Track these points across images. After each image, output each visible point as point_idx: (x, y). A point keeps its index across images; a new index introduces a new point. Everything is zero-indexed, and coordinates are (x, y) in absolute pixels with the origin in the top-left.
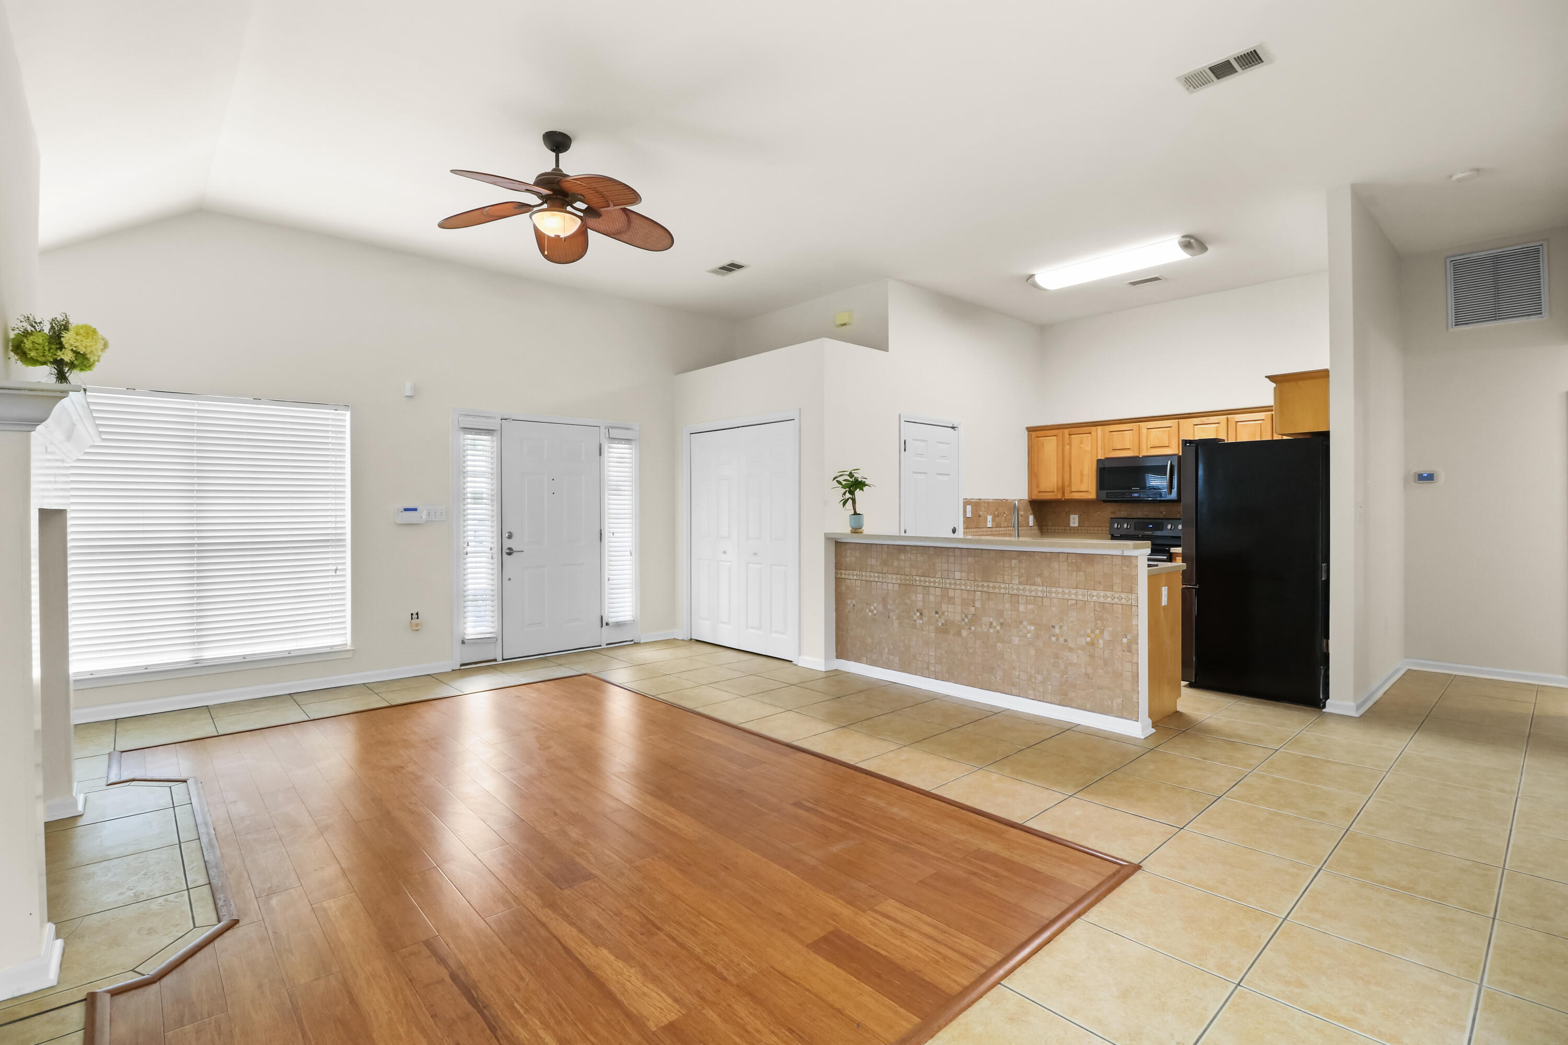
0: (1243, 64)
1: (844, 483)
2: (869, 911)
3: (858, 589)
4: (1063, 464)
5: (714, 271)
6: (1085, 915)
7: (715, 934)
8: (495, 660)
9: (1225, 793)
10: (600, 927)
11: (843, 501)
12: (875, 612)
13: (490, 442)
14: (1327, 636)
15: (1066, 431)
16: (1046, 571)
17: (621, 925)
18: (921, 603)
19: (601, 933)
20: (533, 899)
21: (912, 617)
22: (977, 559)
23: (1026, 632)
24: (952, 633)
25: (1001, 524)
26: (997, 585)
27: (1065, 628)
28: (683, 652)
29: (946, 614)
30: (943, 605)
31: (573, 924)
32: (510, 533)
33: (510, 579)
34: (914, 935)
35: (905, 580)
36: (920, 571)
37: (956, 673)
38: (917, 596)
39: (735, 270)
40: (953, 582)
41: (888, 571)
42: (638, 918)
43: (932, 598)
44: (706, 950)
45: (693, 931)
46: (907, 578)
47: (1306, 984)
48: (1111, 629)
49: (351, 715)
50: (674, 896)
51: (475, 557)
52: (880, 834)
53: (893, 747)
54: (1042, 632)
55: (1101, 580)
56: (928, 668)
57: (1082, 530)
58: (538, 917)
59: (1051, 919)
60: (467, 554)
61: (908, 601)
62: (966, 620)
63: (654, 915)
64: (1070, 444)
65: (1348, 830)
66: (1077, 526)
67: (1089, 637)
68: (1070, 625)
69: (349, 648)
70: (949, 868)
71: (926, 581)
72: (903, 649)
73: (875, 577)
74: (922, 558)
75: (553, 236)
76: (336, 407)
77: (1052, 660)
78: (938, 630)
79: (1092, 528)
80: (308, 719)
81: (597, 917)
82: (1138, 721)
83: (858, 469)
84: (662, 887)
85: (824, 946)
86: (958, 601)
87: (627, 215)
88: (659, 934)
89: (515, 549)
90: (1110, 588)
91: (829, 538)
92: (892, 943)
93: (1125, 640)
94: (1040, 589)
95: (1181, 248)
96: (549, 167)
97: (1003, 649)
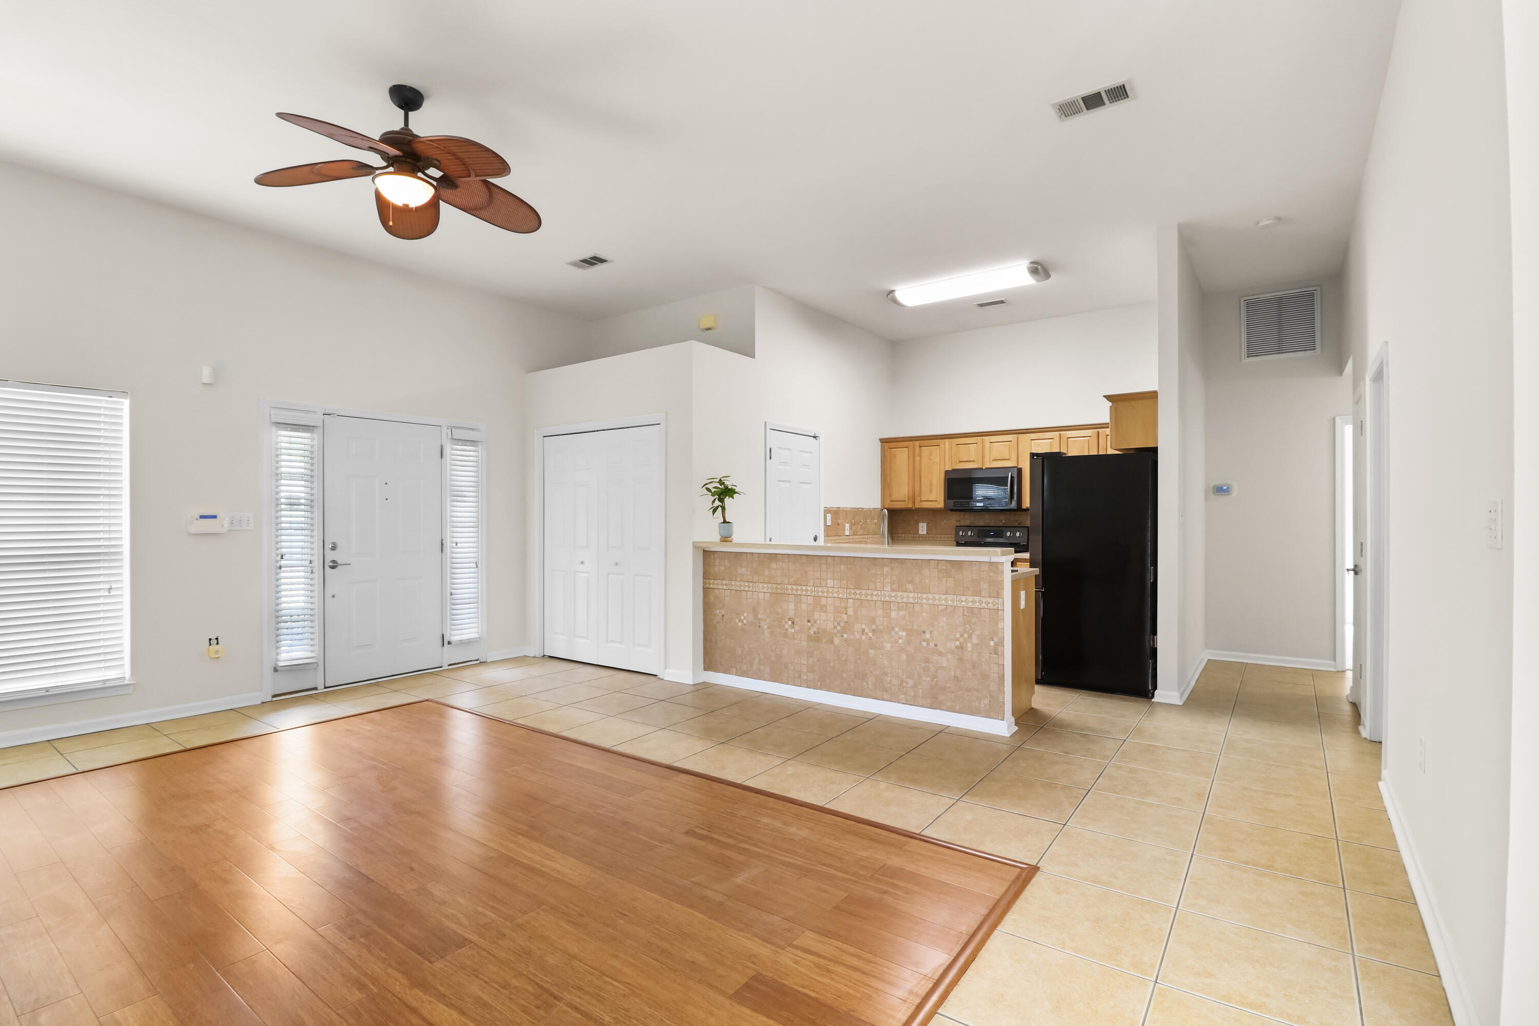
0: (1111, 97)
1: (713, 490)
2: (788, 948)
3: (727, 598)
4: (914, 474)
5: (575, 264)
6: (1000, 925)
7: (624, 996)
8: (316, 689)
9: (1093, 786)
10: (485, 1005)
11: (713, 509)
12: (745, 622)
13: (309, 440)
14: (1154, 632)
15: (917, 443)
16: (917, 578)
17: (511, 999)
18: (793, 612)
19: (488, 1013)
20: (397, 980)
21: (784, 626)
22: (849, 566)
23: (897, 638)
24: (824, 640)
25: (857, 533)
26: (869, 592)
27: (935, 632)
28: (536, 670)
29: (818, 622)
30: (815, 613)
31: (451, 1006)
32: (334, 543)
33: (333, 596)
34: (840, 969)
35: (777, 589)
36: (792, 580)
37: (828, 681)
38: (788, 605)
39: (597, 264)
40: (825, 590)
41: (758, 580)
42: (530, 988)
43: (804, 606)
44: (617, 1018)
45: (598, 995)
46: (779, 587)
47: (1213, 973)
48: (978, 633)
49: (133, 763)
50: (569, 955)
51: (291, 571)
52: (783, 858)
53: (778, 762)
54: (913, 638)
55: (969, 586)
56: (800, 677)
57: (929, 537)
58: (406, 1002)
59: (971, 934)
60: (280, 567)
61: (779, 610)
62: (839, 628)
63: (548, 982)
64: (920, 455)
65: (1204, 813)
66: (925, 533)
67: (958, 641)
68: (941, 629)
69: (127, 682)
70: (859, 889)
71: (798, 590)
72: (774, 659)
73: (745, 586)
74: (793, 567)
75: (402, 205)
76: (110, 393)
77: (923, 665)
78: (810, 638)
79: (939, 536)
80: (75, 771)
81: (480, 993)
82: (1004, 720)
83: (728, 476)
84: (553, 946)
85: (749, 995)
86: (830, 609)
87: (489, 189)
88: (559, 1005)
89: (339, 562)
90: (978, 593)
91: (696, 546)
92: (819, 982)
93: (992, 643)
94: (911, 595)
95: (1029, 273)
96: (398, 125)
97: (875, 655)
